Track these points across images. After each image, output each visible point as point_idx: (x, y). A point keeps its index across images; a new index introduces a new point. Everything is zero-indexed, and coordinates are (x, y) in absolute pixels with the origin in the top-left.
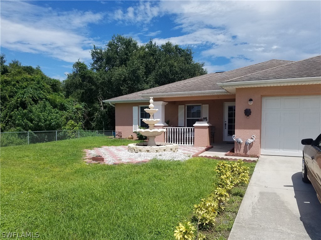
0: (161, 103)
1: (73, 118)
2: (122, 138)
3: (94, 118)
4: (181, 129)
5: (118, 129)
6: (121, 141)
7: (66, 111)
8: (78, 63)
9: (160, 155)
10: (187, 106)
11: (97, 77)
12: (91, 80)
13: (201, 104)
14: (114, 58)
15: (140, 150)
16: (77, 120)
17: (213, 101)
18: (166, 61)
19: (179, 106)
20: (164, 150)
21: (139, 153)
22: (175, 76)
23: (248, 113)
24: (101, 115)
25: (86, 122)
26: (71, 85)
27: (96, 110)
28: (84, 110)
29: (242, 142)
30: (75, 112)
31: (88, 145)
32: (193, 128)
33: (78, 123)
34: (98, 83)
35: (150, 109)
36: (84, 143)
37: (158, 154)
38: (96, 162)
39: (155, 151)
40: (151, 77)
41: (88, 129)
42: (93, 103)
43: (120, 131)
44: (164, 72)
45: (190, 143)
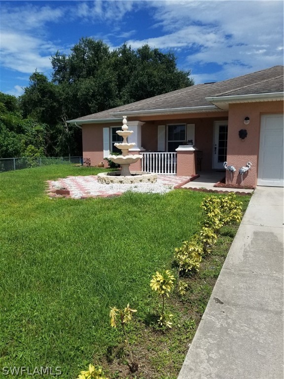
0: (136, 123)
1: (33, 142)
2: (91, 165)
3: (58, 142)
4: (161, 154)
5: (86, 155)
6: (90, 170)
7: (24, 134)
8: (35, 74)
9: (136, 187)
10: (169, 126)
11: (59, 91)
12: (52, 94)
13: (185, 124)
14: (80, 67)
15: (112, 181)
16: (37, 145)
17: (201, 120)
18: (143, 69)
19: (158, 126)
20: (141, 181)
21: (111, 184)
22: (154, 89)
23: (243, 134)
24: (66, 138)
25: (48, 147)
26: (28, 102)
27: (60, 132)
28: (45, 132)
29: (235, 170)
30: (35, 135)
31: (51, 175)
32: (175, 153)
33: (39, 149)
34: (61, 99)
35: (123, 130)
36: (47, 172)
37: (133, 185)
38: (61, 196)
39: (130, 182)
40: (125, 90)
41: (51, 156)
42: (56, 123)
43: (88, 157)
44: (141, 83)
45: (172, 171)
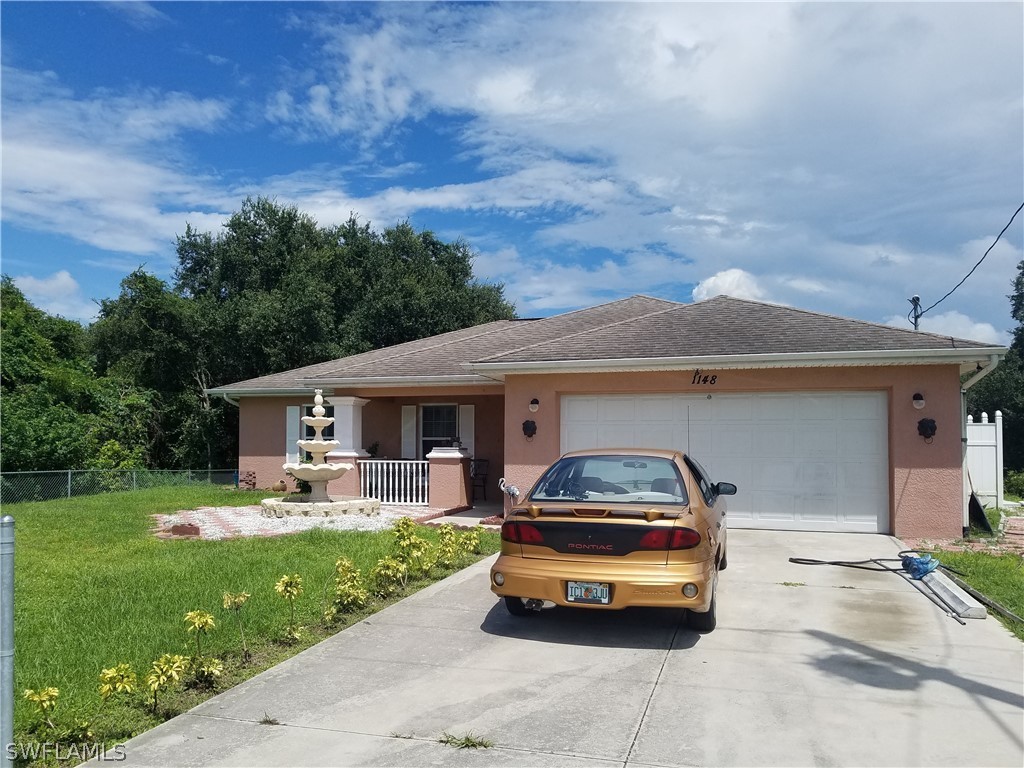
0: (351, 400)
1: (116, 434)
2: (257, 486)
3: (183, 433)
5: (246, 463)
6: (252, 494)
7: (97, 414)
9: (332, 522)
10: (424, 408)
11: (192, 317)
12: (173, 324)
13: (456, 404)
14: (244, 264)
15: (288, 512)
16: (128, 440)
19: (403, 407)
20: (345, 512)
21: (287, 518)
23: (529, 429)
24: (203, 425)
25: (155, 445)
26: (112, 337)
27: (187, 409)
28: (150, 410)
29: (518, 493)
30: (123, 417)
31: (161, 505)
32: (426, 462)
33: (131, 449)
34: (196, 333)
35: (314, 417)
36: (152, 500)
37: (328, 519)
38: (182, 537)
39: (323, 514)
41: (162, 466)
42: (181, 389)
43: (252, 469)
45: (414, 498)
